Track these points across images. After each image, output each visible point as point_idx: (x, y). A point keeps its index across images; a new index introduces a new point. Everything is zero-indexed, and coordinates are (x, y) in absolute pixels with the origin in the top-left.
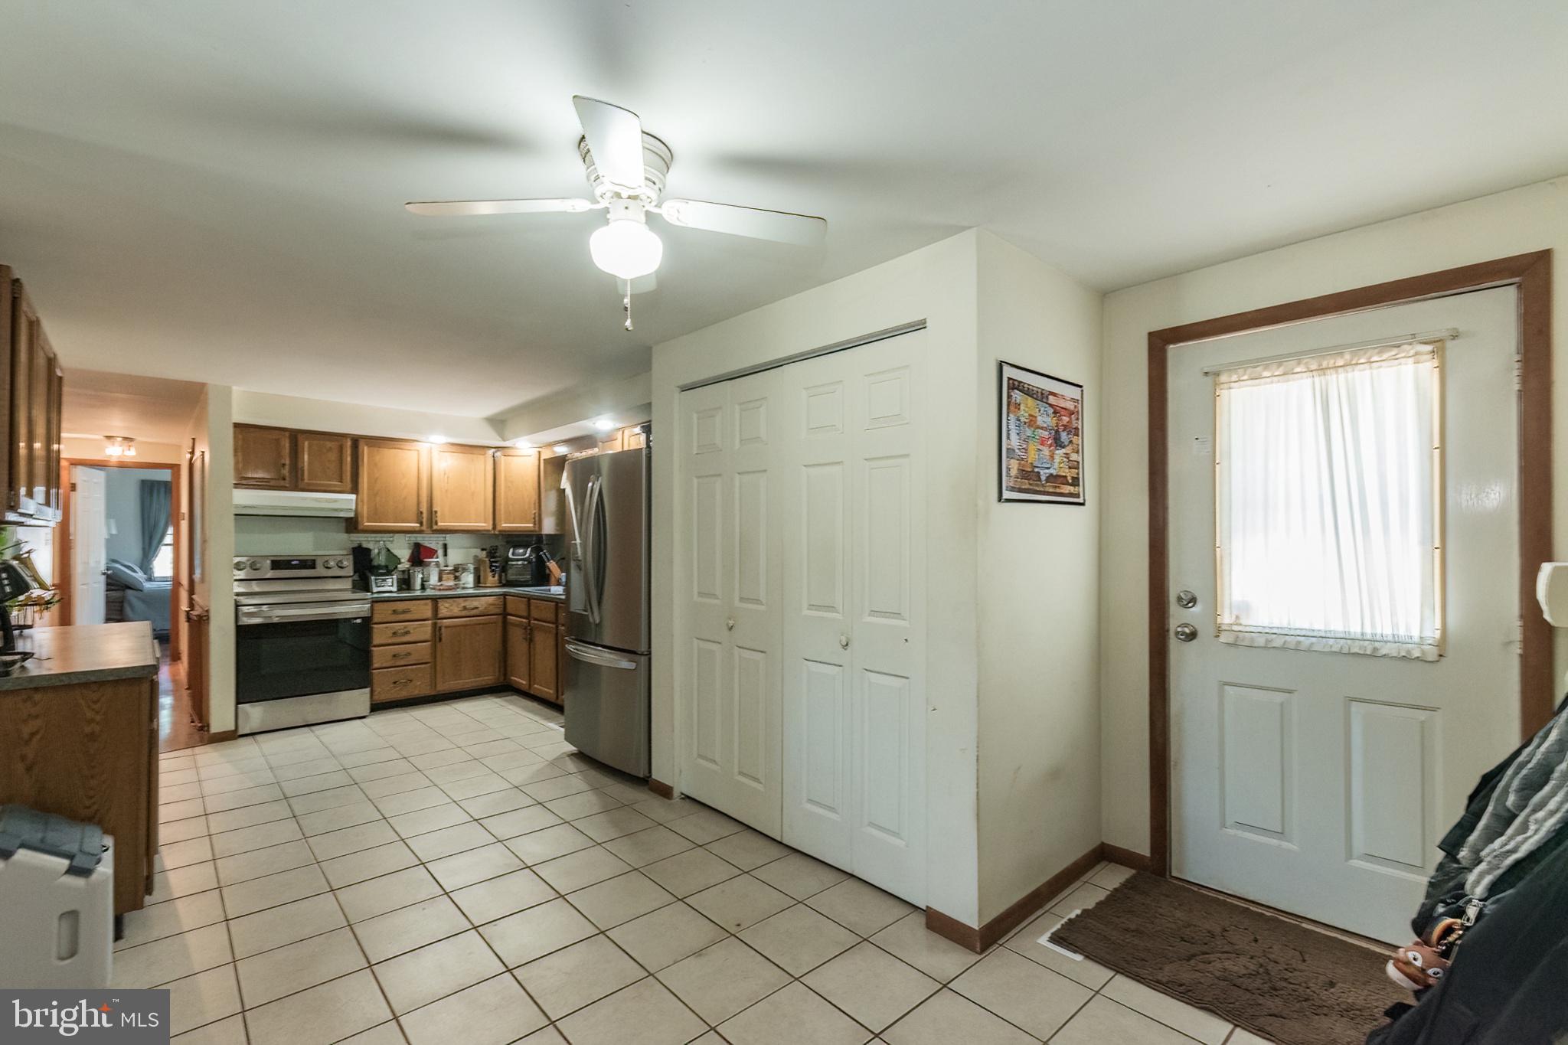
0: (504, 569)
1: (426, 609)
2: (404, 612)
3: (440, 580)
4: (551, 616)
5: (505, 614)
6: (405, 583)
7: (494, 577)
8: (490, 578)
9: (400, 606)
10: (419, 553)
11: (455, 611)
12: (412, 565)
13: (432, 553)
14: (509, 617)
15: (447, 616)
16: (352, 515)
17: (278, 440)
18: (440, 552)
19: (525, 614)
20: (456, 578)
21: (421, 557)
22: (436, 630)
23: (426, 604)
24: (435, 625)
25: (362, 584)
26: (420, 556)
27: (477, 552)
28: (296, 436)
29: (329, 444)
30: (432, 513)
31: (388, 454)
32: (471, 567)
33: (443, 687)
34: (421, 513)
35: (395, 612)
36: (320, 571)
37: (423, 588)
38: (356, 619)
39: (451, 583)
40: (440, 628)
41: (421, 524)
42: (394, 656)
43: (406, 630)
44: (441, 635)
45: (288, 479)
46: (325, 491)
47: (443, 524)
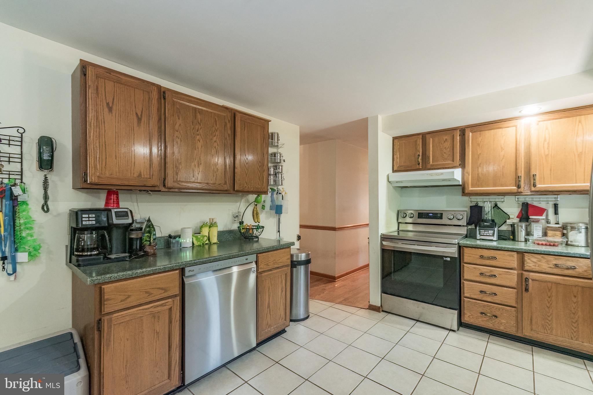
1: (513, 261)
2: (489, 258)
3: (545, 234)
10: (528, 211)
12: (520, 221)
13: (540, 211)
15: (534, 270)
16: (460, 183)
17: (415, 142)
18: (551, 211)
20: (564, 235)
21: (529, 214)
22: (523, 280)
23: (513, 256)
24: (520, 276)
28: (424, 136)
29: (445, 137)
30: (530, 177)
32: (584, 226)
33: (527, 333)
34: (519, 177)
35: (482, 257)
36: (444, 221)
38: (446, 257)
39: (558, 240)
40: (527, 279)
41: (519, 187)
42: (481, 292)
43: (492, 274)
44: (527, 285)
45: (421, 164)
46: (444, 168)
47: (540, 186)
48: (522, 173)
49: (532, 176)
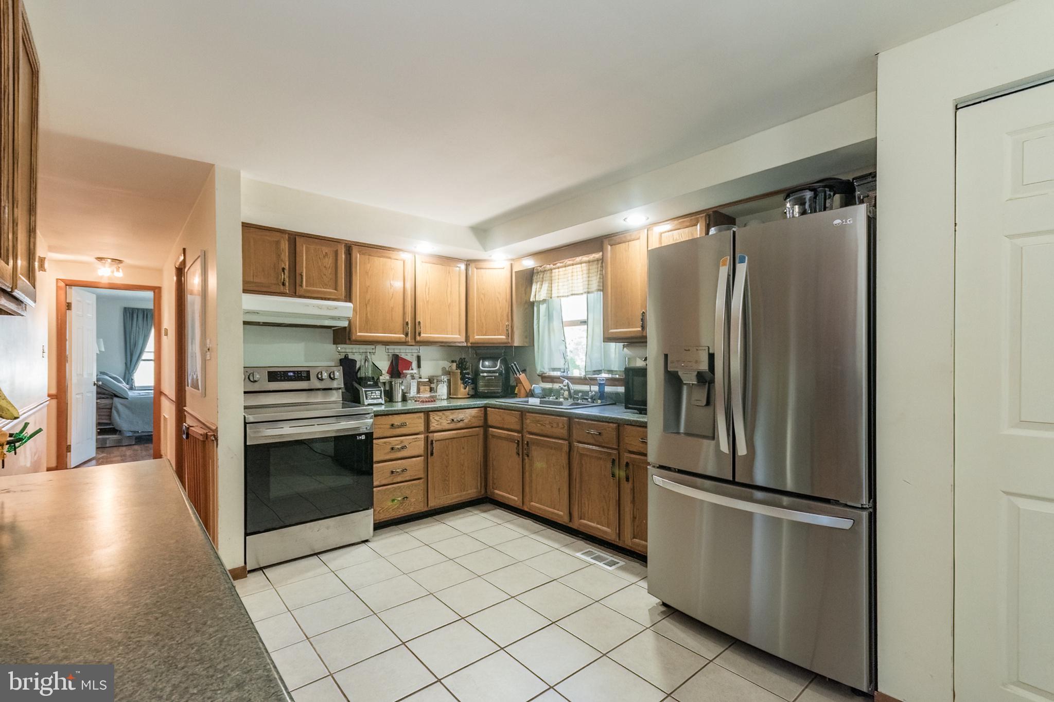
0: (475, 381)
1: (417, 423)
3: (418, 391)
4: (564, 432)
5: (486, 426)
6: (389, 396)
7: (465, 388)
8: (462, 390)
9: (397, 420)
10: (397, 365)
11: (445, 424)
12: (391, 377)
13: (408, 365)
14: (491, 429)
15: (437, 429)
16: (345, 324)
17: (278, 243)
18: (414, 365)
19: (518, 427)
20: (431, 390)
21: (400, 369)
22: (429, 444)
23: (418, 418)
24: (427, 438)
25: (352, 396)
26: (398, 367)
27: (446, 364)
28: (294, 238)
29: (325, 250)
30: (416, 324)
31: (378, 262)
32: (445, 378)
33: (435, 502)
34: (407, 323)
35: (393, 426)
36: (314, 383)
37: (404, 399)
38: (360, 435)
39: (427, 395)
40: (432, 441)
41: (407, 335)
42: (392, 472)
43: (403, 444)
44: (432, 449)
45: (287, 284)
46: (322, 299)
47: (425, 335)
48: (409, 319)
49: (417, 324)
